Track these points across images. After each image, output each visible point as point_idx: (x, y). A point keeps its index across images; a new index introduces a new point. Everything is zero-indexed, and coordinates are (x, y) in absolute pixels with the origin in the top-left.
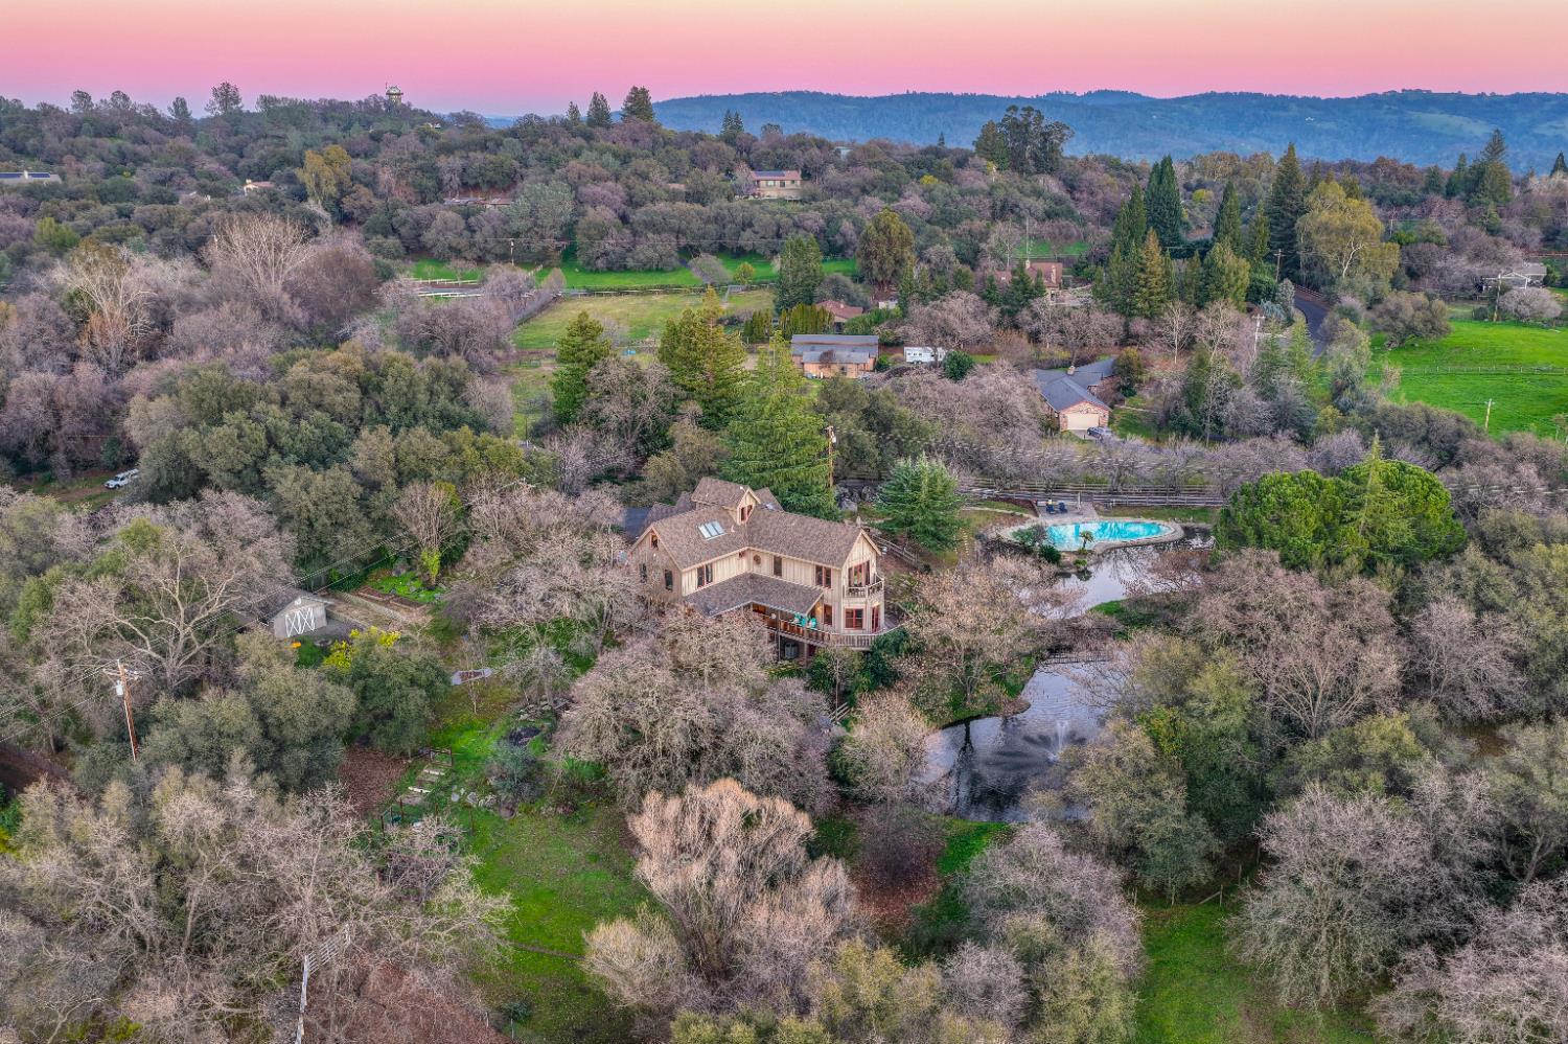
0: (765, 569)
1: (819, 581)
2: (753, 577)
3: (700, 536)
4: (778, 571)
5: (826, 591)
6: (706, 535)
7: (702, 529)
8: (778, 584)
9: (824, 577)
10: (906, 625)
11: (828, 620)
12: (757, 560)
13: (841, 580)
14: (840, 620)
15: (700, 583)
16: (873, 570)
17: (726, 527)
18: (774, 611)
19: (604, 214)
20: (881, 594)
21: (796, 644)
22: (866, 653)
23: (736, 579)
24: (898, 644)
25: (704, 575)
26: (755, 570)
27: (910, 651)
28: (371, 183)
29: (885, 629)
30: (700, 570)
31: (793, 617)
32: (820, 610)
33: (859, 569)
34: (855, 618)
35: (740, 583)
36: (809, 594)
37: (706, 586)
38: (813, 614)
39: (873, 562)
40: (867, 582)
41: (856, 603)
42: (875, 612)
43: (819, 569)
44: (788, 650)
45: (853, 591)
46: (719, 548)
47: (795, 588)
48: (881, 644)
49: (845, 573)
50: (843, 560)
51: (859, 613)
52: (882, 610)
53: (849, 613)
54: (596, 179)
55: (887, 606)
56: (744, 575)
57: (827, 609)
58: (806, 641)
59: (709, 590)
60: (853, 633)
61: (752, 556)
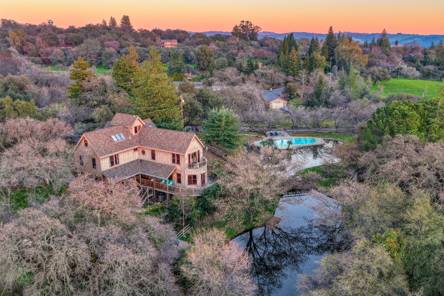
0: (148, 157)
1: (174, 161)
2: (141, 161)
3: (112, 140)
4: (153, 157)
5: (178, 167)
6: (115, 140)
7: (113, 137)
8: (154, 164)
9: (176, 159)
10: (219, 182)
11: (179, 181)
12: (143, 153)
13: (185, 161)
14: (185, 180)
15: (112, 164)
16: (201, 155)
17: (127, 136)
18: (152, 178)
19: (112, 50)
20: (205, 167)
21: (164, 194)
22: (198, 197)
23: (132, 162)
24: (214, 193)
25: (114, 160)
26: (142, 157)
27: (221, 196)
28: (34, 43)
29: (209, 184)
30: (111, 157)
31: (162, 180)
32: (175, 176)
33: (194, 154)
34: (192, 179)
35: (134, 164)
36: (169, 168)
37: (115, 166)
38: (171, 178)
39: (201, 151)
40: (199, 161)
41: (192, 172)
42: (203, 176)
43: (173, 155)
44: (160, 197)
45: (191, 166)
46: (122, 146)
47: (162, 165)
48: (207, 192)
49: (186, 156)
50: (185, 149)
51: (195, 177)
52: (206, 175)
53: (189, 177)
54: (110, 40)
55: (208, 172)
56: (137, 160)
57: (179, 175)
58: (168, 192)
59: (116, 168)
60: (193, 187)
61: (140, 150)
